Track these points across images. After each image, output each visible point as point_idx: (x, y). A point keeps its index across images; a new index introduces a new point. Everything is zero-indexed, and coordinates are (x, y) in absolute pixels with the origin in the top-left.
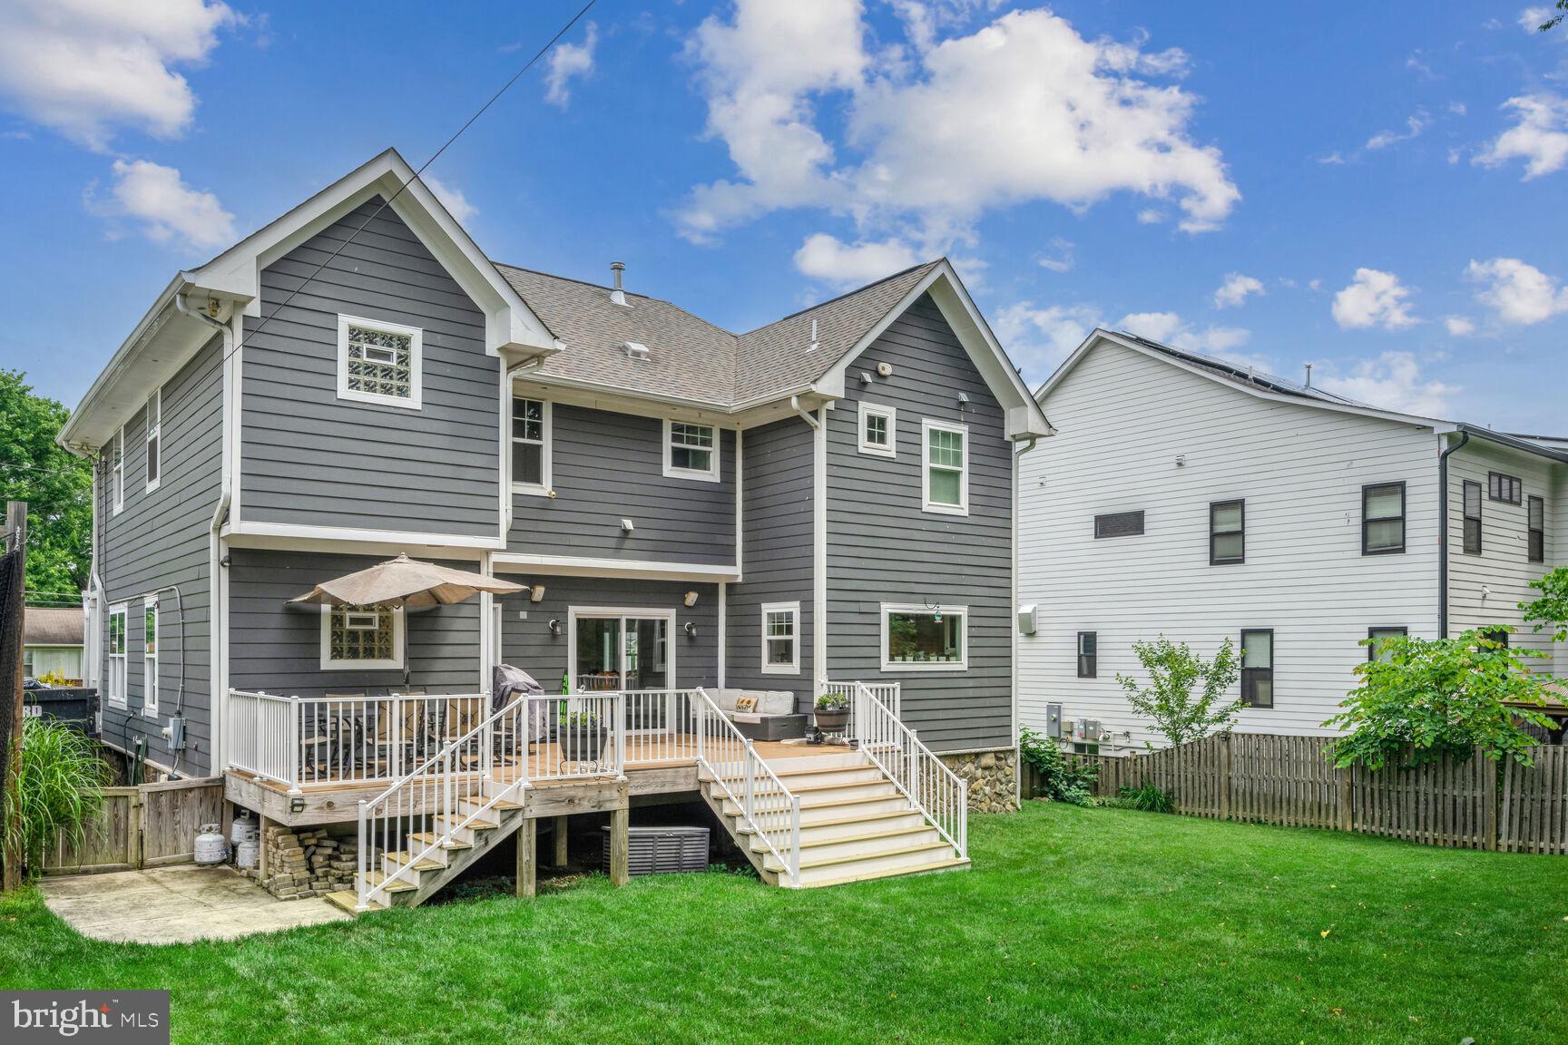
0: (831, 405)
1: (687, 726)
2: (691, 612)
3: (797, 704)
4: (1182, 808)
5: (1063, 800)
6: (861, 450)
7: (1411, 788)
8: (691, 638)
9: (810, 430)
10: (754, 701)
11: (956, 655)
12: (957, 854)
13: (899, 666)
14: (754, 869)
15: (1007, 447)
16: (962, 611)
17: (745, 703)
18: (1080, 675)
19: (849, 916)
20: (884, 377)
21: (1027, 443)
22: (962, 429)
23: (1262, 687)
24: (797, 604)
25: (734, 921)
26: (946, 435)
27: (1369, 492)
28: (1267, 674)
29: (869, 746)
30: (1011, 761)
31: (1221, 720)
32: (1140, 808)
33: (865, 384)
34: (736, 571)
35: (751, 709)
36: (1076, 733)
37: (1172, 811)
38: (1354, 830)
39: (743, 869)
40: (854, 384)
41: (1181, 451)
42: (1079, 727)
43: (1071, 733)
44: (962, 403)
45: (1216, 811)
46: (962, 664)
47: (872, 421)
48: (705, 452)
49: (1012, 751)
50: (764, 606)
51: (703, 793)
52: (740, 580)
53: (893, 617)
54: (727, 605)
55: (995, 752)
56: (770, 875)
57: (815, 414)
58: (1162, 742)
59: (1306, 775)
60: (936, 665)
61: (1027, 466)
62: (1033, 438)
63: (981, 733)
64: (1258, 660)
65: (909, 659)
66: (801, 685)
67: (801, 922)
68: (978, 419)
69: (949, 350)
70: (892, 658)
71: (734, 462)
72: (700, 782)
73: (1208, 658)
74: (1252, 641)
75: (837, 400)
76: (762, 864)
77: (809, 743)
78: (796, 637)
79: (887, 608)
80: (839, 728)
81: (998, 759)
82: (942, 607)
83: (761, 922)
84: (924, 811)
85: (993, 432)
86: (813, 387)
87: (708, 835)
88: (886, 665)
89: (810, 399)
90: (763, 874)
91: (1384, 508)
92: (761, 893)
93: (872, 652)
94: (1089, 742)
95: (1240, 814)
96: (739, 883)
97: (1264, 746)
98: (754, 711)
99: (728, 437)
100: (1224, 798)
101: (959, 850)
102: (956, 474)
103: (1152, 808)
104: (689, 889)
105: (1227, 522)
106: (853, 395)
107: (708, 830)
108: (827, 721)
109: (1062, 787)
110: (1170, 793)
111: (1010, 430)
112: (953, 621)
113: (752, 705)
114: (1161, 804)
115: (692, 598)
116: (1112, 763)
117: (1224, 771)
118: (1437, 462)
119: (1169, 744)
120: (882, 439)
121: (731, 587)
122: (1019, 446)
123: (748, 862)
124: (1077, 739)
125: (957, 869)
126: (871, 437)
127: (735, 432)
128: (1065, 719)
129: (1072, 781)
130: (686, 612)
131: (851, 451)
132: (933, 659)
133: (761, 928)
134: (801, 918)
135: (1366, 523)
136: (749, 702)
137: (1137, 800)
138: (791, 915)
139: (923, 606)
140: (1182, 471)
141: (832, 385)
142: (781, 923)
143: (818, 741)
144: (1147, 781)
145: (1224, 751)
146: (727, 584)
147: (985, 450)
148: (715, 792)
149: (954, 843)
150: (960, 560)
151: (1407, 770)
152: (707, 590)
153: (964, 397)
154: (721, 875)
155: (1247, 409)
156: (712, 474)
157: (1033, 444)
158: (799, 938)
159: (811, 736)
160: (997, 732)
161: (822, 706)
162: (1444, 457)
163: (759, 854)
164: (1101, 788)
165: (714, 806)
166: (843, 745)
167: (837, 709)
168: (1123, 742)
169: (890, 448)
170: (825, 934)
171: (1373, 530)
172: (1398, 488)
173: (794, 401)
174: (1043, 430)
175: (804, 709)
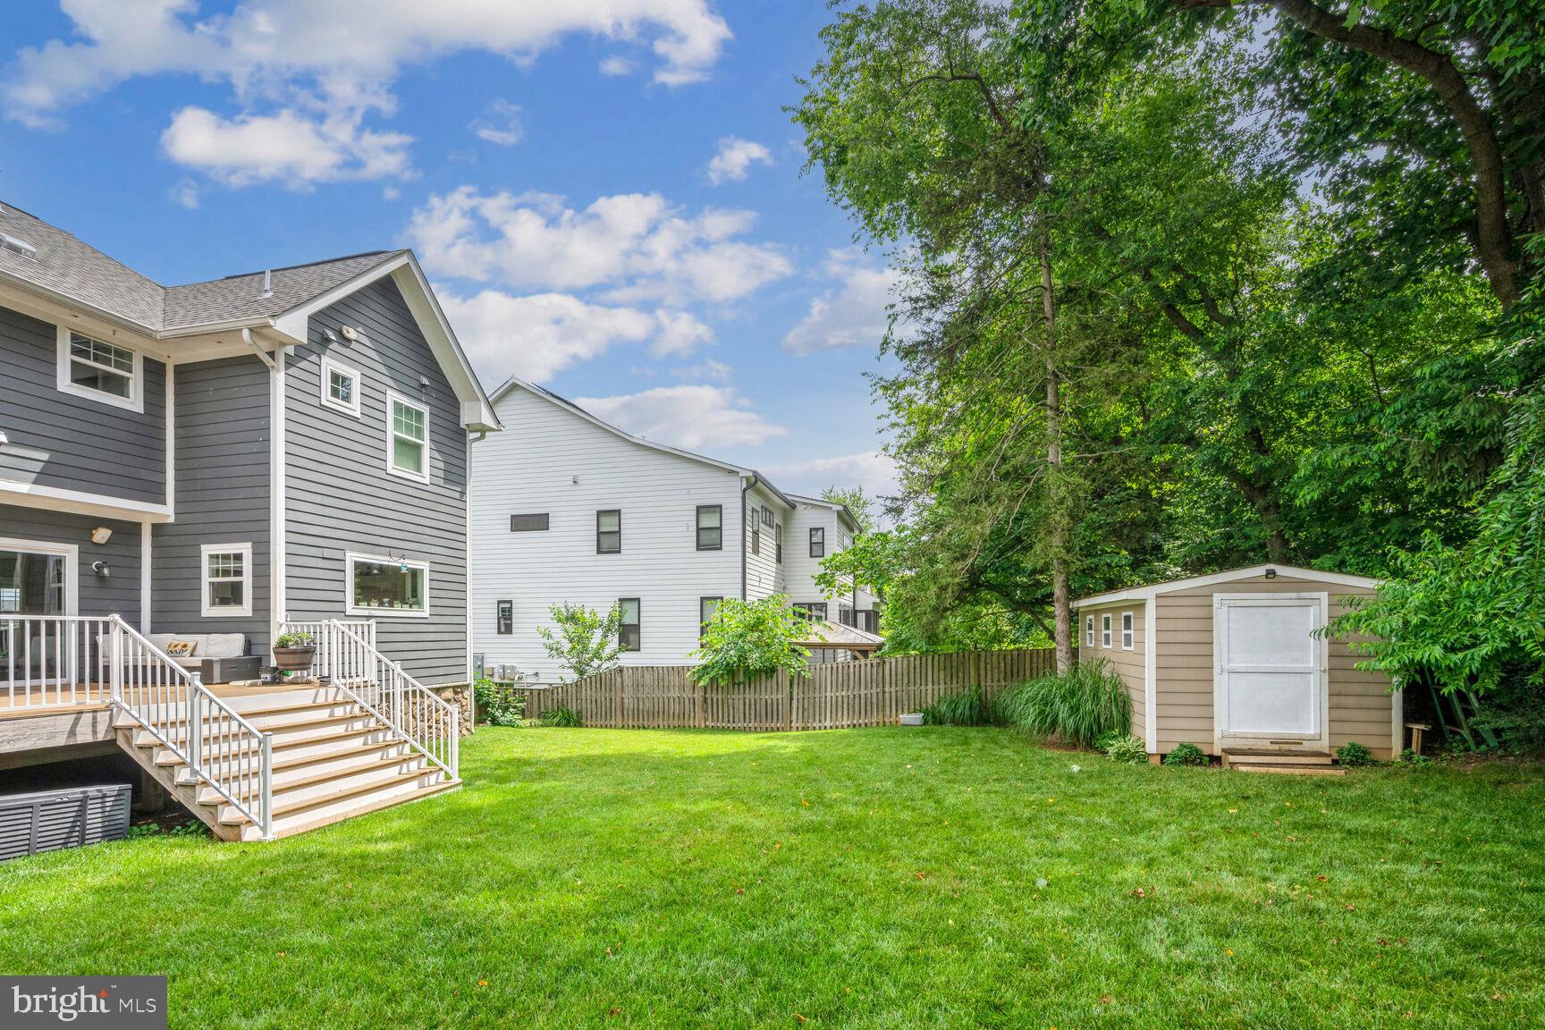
0: (291, 350)
1: (95, 675)
2: (102, 551)
3: (248, 646)
4: (589, 723)
5: (499, 724)
6: (324, 402)
7: (741, 696)
8: (100, 577)
9: (266, 371)
10: (191, 645)
11: (419, 603)
12: (448, 777)
13: (363, 610)
14: (202, 824)
15: (461, 434)
16: (424, 566)
17: (179, 648)
18: (499, 632)
19: (361, 867)
20: (349, 340)
21: (478, 435)
22: (425, 409)
23: (632, 637)
24: (249, 545)
25: (179, 908)
26: (408, 410)
27: (700, 510)
28: (636, 628)
29: (343, 681)
30: (466, 694)
31: (611, 658)
32: (558, 725)
33: (329, 341)
34: (167, 512)
35: (187, 653)
36: (496, 675)
37: (581, 725)
38: (706, 727)
39: (184, 826)
40: (317, 337)
41: (575, 473)
42: (498, 671)
43: (492, 676)
44: (424, 386)
45: (613, 723)
46: (426, 611)
47: (336, 378)
48: (123, 377)
49: (467, 686)
50: (204, 547)
51: (121, 743)
52: (171, 520)
53: (358, 565)
54: (154, 546)
55: (454, 687)
56: (228, 829)
57: (272, 354)
58: (571, 677)
59: (674, 693)
60: (400, 611)
61: (479, 453)
62: (483, 430)
63: (441, 671)
64: (629, 619)
65: (374, 604)
66: (254, 629)
67: (293, 889)
68: (438, 404)
69: (412, 336)
70: (357, 602)
71: (163, 395)
72: (116, 729)
73: (603, 615)
74: (627, 606)
75: (299, 347)
76: (215, 818)
77: (264, 684)
78: (247, 580)
79: (352, 557)
80: (304, 666)
81: (456, 693)
82: (406, 561)
83: (227, 903)
84: (410, 739)
85: (450, 418)
86: (271, 322)
87: (129, 793)
88: (350, 608)
89: (265, 337)
90: (216, 829)
91: (709, 521)
92: (215, 855)
93: (338, 596)
94: (506, 681)
95: (630, 723)
96: (181, 846)
97: (647, 676)
98: (192, 655)
99: (154, 370)
100: (618, 712)
101: (450, 771)
102: (418, 447)
103: (567, 725)
104: (96, 869)
105: (609, 524)
106: (315, 347)
107: (130, 786)
108: (286, 659)
109: (498, 713)
110: (579, 713)
111: (466, 419)
112: (415, 574)
113: (190, 649)
114: (572, 720)
115: (102, 535)
116: (535, 693)
117: (619, 694)
118: (740, 494)
119: (576, 676)
120: (347, 398)
121: (158, 529)
122: (472, 436)
123: (192, 817)
124: (497, 680)
125: (452, 791)
126: (335, 393)
127: (164, 365)
128: (486, 666)
129: (506, 709)
130: (93, 549)
131: (315, 402)
132: (397, 606)
133: (230, 911)
134: (290, 883)
135: (699, 530)
136: (185, 646)
137: (556, 720)
138: (273, 881)
139: (388, 558)
140: (578, 487)
141: (294, 326)
142: (261, 896)
143: (276, 681)
144: (562, 705)
145: (619, 679)
146: (154, 525)
147: (443, 431)
148: (142, 738)
149: (444, 766)
150: (422, 521)
151: (739, 684)
152: (126, 531)
153: (425, 381)
154: (151, 840)
155: (621, 449)
156: (134, 401)
157: (483, 437)
158: (296, 916)
159: (269, 677)
160: (454, 670)
161: (283, 644)
162: (744, 491)
163: (211, 807)
164: (527, 713)
165: (140, 758)
166: (308, 682)
167: (300, 647)
168: (533, 680)
169: (355, 407)
170: (333, 902)
171: (702, 533)
172: (717, 509)
173: (246, 334)
174: (494, 426)
175: (257, 651)
